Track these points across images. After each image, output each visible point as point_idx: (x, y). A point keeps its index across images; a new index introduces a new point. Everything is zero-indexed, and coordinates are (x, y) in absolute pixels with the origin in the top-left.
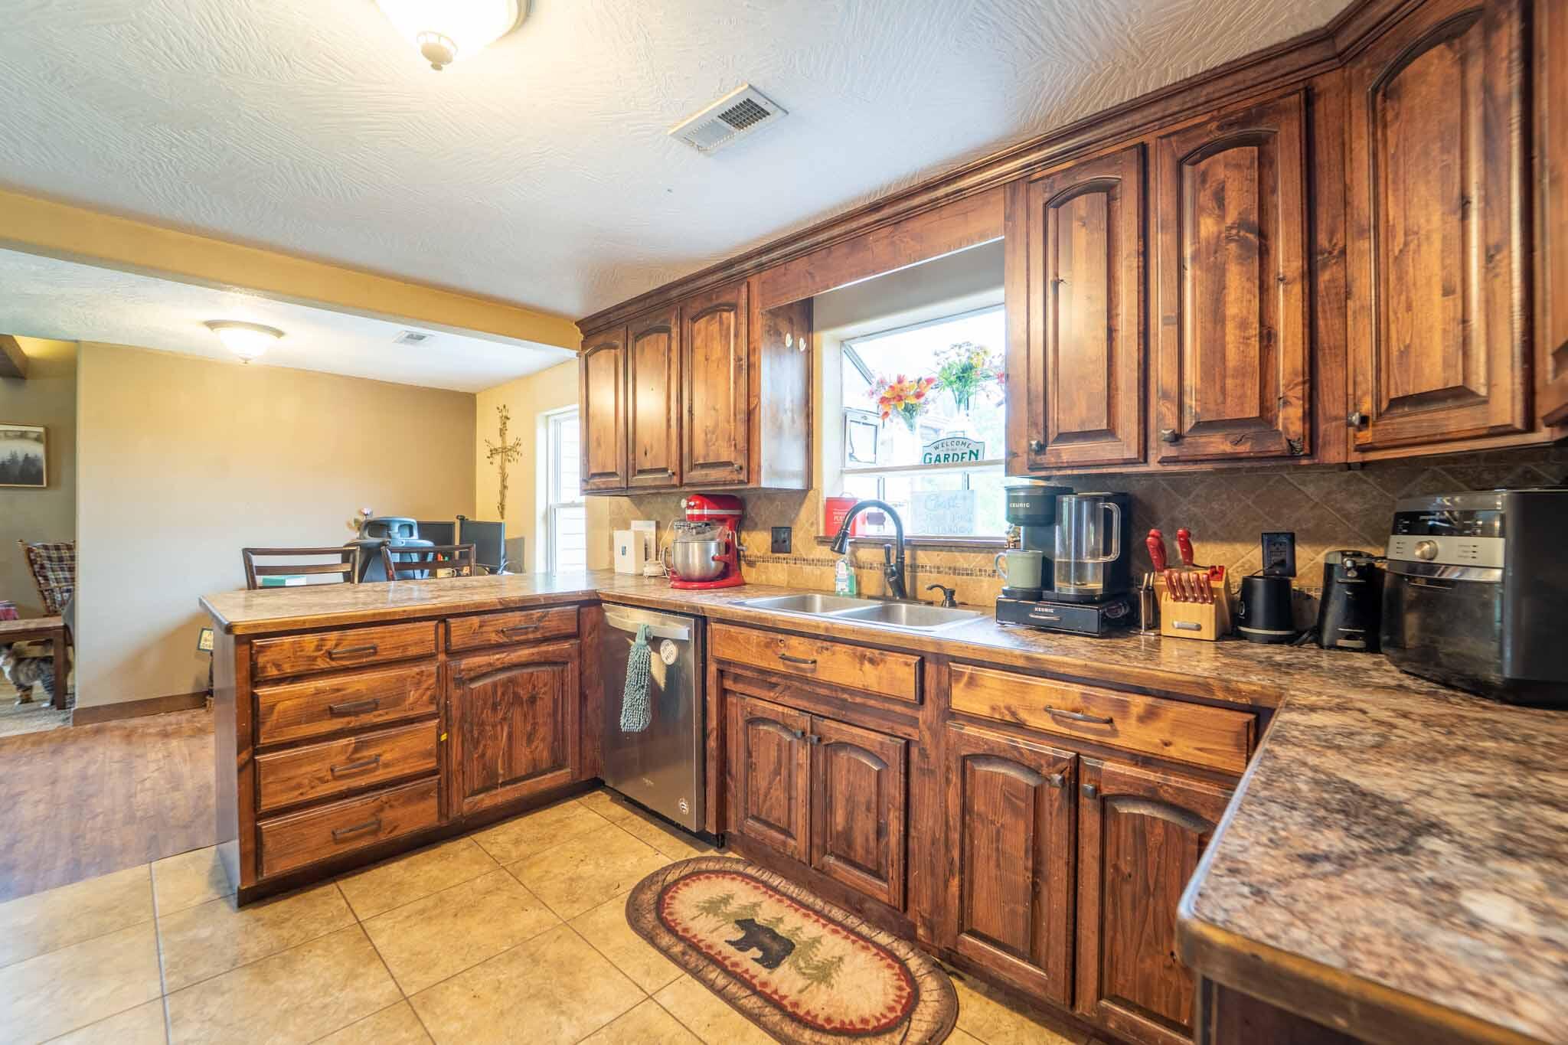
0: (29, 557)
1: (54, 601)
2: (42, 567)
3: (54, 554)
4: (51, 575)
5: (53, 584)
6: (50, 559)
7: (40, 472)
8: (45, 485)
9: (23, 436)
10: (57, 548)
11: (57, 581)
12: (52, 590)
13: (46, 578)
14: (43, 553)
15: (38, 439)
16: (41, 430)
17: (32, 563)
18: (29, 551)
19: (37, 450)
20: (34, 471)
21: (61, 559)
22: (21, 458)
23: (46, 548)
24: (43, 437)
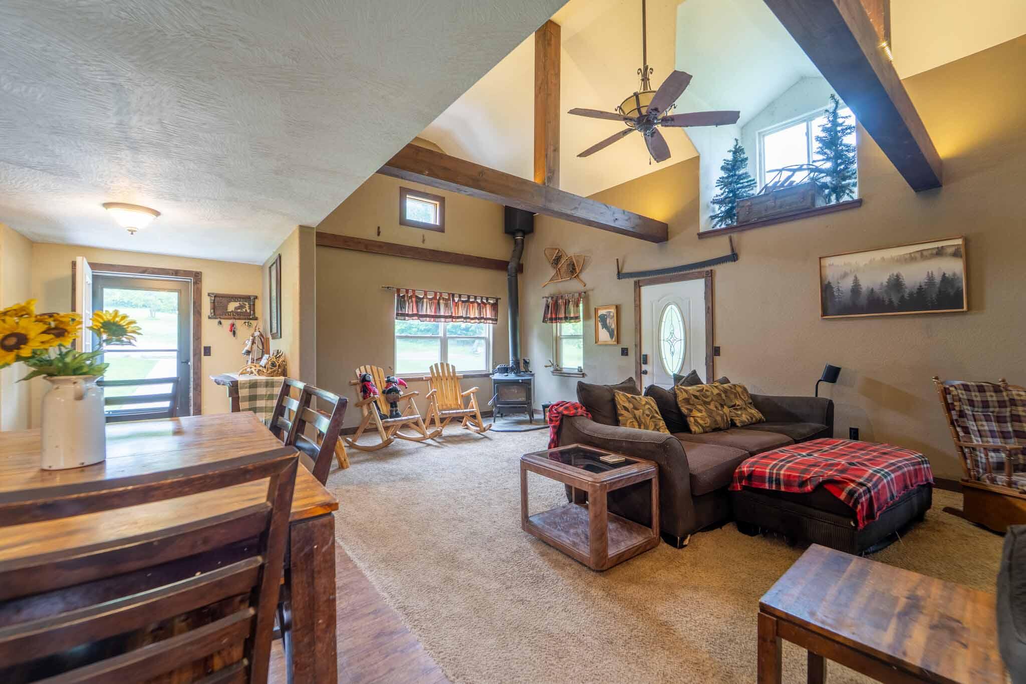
0: (945, 399)
1: (976, 463)
2: (962, 414)
3: (977, 397)
4: (972, 425)
5: (976, 441)
6: (971, 403)
7: (959, 294)
8: (965, 309)
9: (939, 253)
10: (981, 389)
11: (981, 434)
12: (974, 449)
13: (966, 430)
14: (963, 395)
15: (956, 254)
16: (959, 242)
17: (949, 408)
18: (946, 391)
19: (954, 267)
20: (952, 292)
21: (985, 404)
22: (938, 279)
23: (966, 388)
24: (962, 250)
